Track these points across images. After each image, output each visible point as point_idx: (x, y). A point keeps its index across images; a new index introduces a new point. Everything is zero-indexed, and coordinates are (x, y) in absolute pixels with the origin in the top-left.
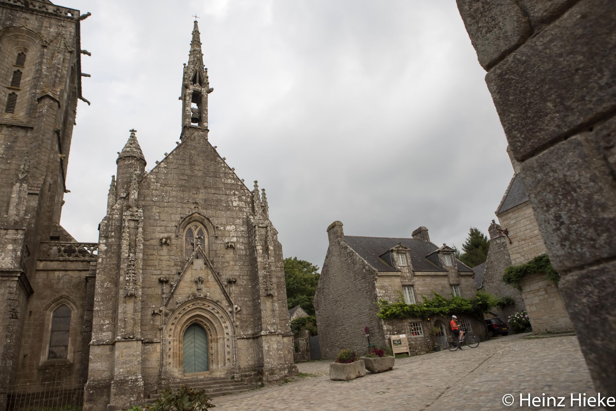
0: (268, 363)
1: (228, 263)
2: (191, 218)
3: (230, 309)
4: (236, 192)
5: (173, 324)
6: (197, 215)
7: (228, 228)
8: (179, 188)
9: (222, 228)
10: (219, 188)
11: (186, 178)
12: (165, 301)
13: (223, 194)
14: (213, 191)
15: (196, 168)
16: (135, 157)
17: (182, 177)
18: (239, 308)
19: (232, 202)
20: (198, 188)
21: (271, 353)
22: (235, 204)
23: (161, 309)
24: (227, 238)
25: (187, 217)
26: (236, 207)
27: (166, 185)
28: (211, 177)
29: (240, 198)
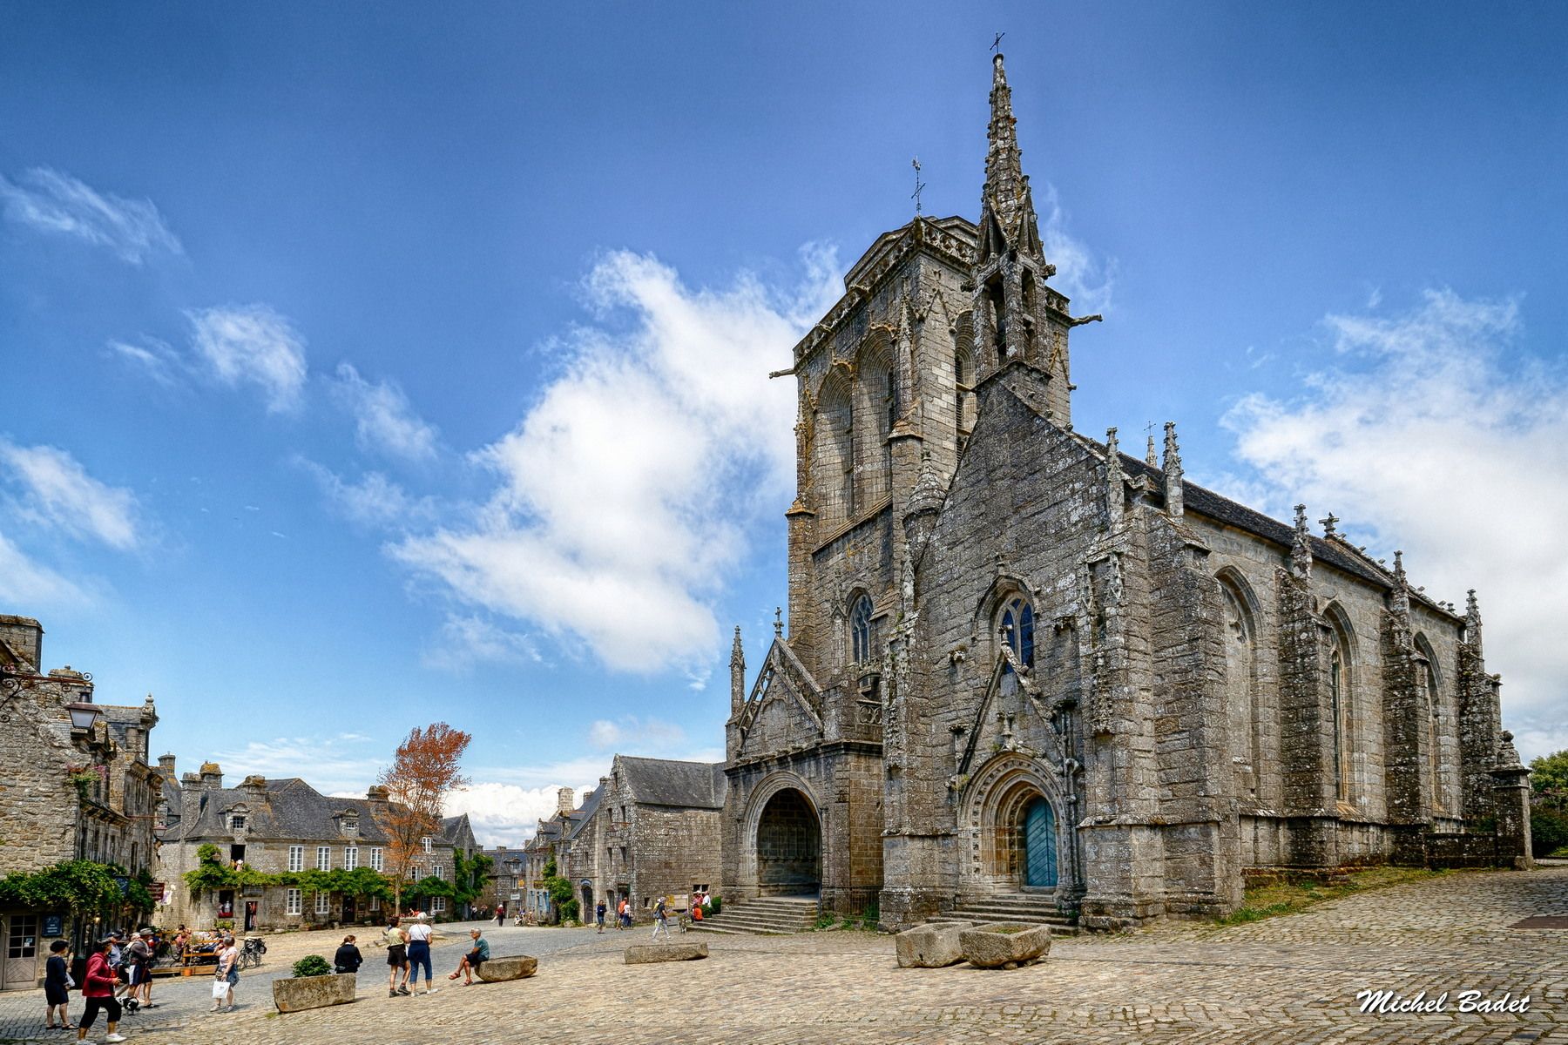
0: (1096, 888)
1: (1062, 666)
2: (996, 593)
3: (1059, 769)
4: (1077, 486)
5: (977, 803)
6: (1003, 581)
7: (1061, 584)
8: (973, 539)
9: (1048, 590)
10: (1041, 496)
11: (983, 508)
12: (958, 765)
13: (1049, 507)
14: (1030, 510)
15: (999, 473)
16: (913, 513)
17: (976, 512)
18: (1076, 764)
19: (1068, 514)
20: (1004, 519)
21: (1102, 867)
22: (1074, 518)
23: (952, 780)
24: (1059, 608)
25: (986, 595)
26: (1075, 524)
27: (955, 543)
28: (1025, 478)
29: (1085, 495)
